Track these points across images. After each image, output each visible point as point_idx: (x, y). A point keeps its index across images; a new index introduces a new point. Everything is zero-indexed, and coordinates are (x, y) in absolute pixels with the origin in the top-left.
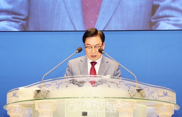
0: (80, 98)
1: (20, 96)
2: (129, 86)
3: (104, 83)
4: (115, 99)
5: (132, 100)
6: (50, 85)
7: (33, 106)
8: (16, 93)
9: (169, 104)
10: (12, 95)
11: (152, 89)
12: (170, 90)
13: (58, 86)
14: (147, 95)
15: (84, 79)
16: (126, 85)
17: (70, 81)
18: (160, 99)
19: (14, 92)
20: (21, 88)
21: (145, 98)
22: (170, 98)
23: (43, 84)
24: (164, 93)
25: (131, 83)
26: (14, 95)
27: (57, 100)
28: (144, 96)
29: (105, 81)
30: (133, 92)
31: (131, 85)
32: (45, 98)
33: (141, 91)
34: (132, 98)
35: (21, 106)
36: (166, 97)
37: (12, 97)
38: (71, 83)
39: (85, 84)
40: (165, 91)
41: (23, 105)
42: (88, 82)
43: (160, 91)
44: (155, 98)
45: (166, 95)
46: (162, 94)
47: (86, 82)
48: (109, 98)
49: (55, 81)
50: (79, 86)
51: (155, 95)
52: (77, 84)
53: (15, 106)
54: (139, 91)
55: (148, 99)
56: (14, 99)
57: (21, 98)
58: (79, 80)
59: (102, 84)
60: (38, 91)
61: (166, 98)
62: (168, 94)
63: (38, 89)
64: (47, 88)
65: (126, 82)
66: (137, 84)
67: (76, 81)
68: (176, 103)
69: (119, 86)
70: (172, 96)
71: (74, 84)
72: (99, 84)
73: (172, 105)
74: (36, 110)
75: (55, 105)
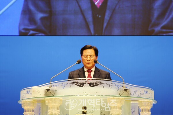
1: (33, 94)
2: (119, 86)
3: (99, 84)
4: (108, 97)
5: (121, 98)
6: (58, 86)
7: (44, 102)
8: (29, 91)
9: (149, 100)
10: (26, 92)
11: (136, 89)
12: (149, 89)
13: (63, 87)
14: (133, 94)
15: (84, 81)
16: (116, 86)
17: (73, 83)
18: (142, 96)
19: (28, 90)
20: (34, 88)
21: (131, 96)
22: (150, 95)
23: (52, 85)
24: (145, 91)
25: (120, 84)
26: (28, 92)
27: (62, 97)
28: (130, 94)
29: (100, 83)
30: (122, 91)
32: (53, 96)
33: (127, 91)
34: (121, 96)
36: (147, 94)
37: (26, 94)
38: (74, 84)
39: (84, 85)
40: (146, 90)
42: (87, 84)
43: (143, 90)
44: (138, 96)
45: (146, 92)
46: (144, 92)
47: (85, 84)
48: (103, 96)
49: (61, 82)
50: (80, 86)
51: (138, 93)
52: (78, 85)
54: (126, 90)
55: (133, 96)
56: (28, 96)
57: (34, 96)
58: (80, 82)
59: (98, 85)
60: (48, 90)
61: (146, 96)
62: (148, 93)
63: (48, 88)
64: (55, 88)
65: (117, 84)
66: (124, 85)
67: (78, 83)
68: (154, 99)
69: (110, 87)
70: (151, 93)
71: (76, 85)
72: (96, 85)
73: (151, 100)
74: (46, 105)
75: (61, 101)
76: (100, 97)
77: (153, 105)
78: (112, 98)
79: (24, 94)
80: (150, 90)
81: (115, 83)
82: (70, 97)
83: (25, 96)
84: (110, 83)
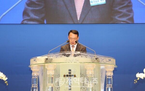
0: (68, 62)
1: (38, 61)
4: (85, 63)
5: (93, 64)
6: (53, 56)
7: (44, 66)
9: (112, 65)
11: (103, 58)
13: (56, 57)
14: (101, 61)
15: (70, 53)
16: (90, 56)
18: (107, 63)
19: (35, 59)
20: (38, 57)
21: (100, 62)
22: (112, 62)
23: (49, 55)
25: (92, 55)
26: (35, 60)
27: (56, 63)
29: (80, 54)
30: (94, 59)
31: (93, 56)
32: (50, 63)
33: (98, 59)
34: (93, 63)
35: (37, 66)
36: (110, 62)
38: (63, 55)
39: (70, 56)
40: (110, 59)
41: (38, 65)
43: (107, 59)
45: (110, 60)
46: (108, 60)
48: (82, 62)
49: (55, 54)
50: (67, 57)
51: (105, 61)
52: (66, 56)
53: (35, 66)
54: (96, 59)
55: (101, 63)
56: (34, 63)
57: (38, 62)
58: (67, 53)
59: (78, 55)
60: (47, 59)
63: (47, 58)
64: (51, 57)
65: (91, 55)
66: (95, 56)
67: (66, 54)
68: (115, 65)
69: (86, 57)
70: (113, 61)
71: (65, 55)
72: (77, 56)
73: (113, 65)
74: (46, 68)
75: (55, 66)
76: (80, 63)
77: (115, 68)
78: (87, 64)
79: (32, 61)
80: (113, 59)
81: (89, 54)
82: (61, 63)
83: (33, 63)
84: (86, 54)
